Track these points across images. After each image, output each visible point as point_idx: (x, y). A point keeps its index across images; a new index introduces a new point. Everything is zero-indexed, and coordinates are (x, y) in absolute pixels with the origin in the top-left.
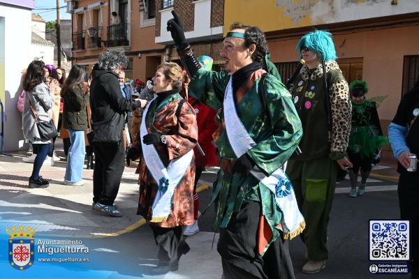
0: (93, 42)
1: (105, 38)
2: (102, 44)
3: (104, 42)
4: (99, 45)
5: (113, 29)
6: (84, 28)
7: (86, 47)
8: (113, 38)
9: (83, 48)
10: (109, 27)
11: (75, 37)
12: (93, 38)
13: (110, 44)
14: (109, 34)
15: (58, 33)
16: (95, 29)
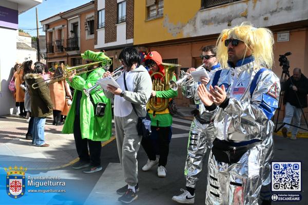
0: (58, 48)
1: (65, 46)
2: (64, 49)
3: (65, 48)
4: (62, 51)
5: (70, 41)
6: (53, 41)
7: (54, 51)
8: (70, 46)
9: (53, 52)
10: (68, 40)
11: (48, 45)
12: (58, 46)
13: (68, 49)
14: (68, 44)
15: (38, 43)
16: (59, 41)
